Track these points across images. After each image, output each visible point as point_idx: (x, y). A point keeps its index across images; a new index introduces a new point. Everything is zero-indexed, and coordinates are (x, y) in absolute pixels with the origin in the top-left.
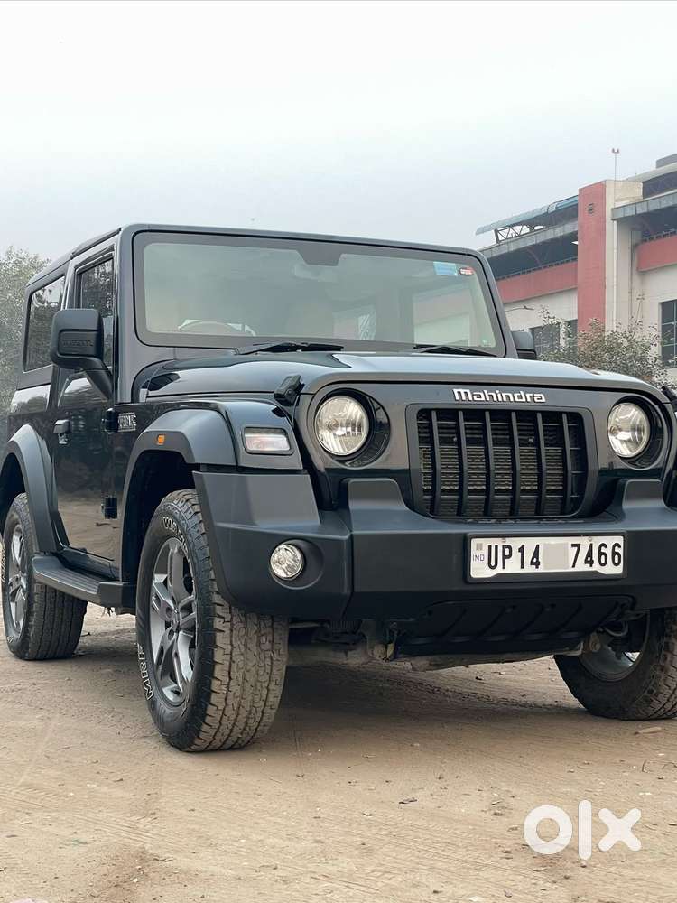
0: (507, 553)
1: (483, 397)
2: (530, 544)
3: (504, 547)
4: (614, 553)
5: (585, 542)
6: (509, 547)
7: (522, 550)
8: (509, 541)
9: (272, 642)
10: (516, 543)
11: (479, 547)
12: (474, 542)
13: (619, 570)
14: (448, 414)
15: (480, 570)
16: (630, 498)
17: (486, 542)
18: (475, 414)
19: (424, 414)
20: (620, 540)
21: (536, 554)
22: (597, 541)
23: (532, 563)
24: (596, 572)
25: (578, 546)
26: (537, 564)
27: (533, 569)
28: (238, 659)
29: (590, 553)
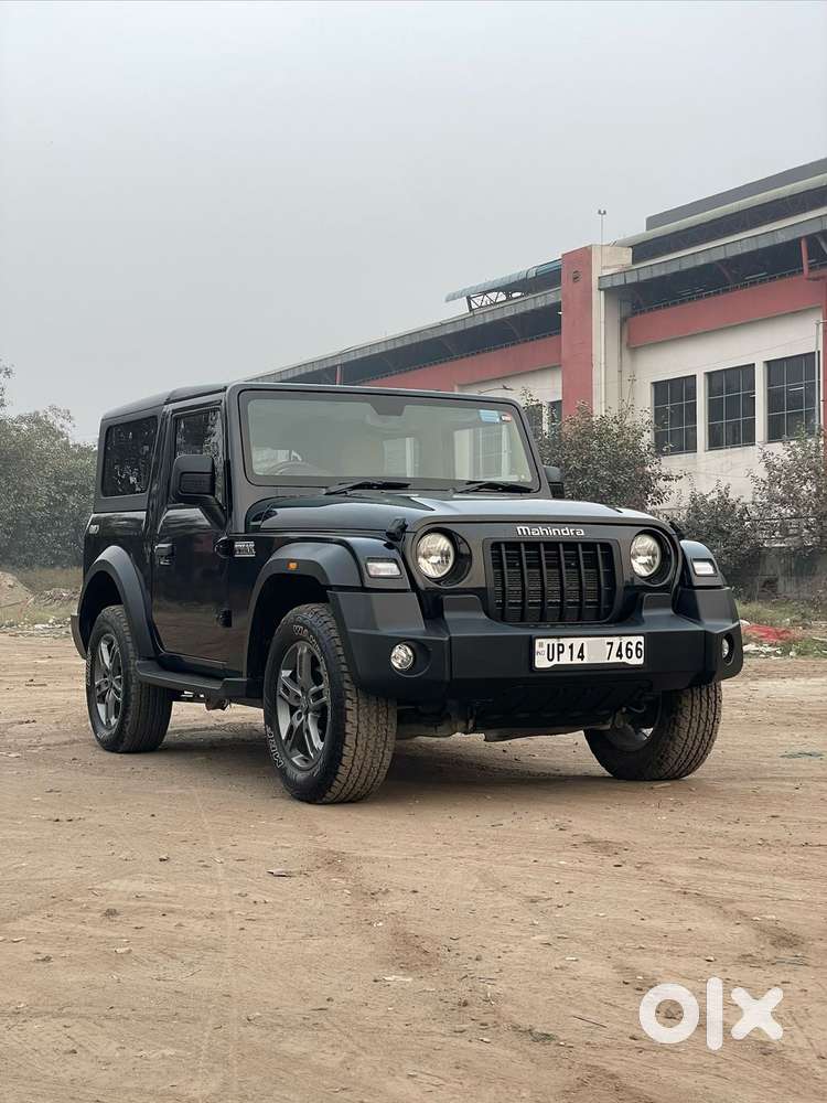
0: (561, 649)
1: (538, 532)
2: (577, 642)
3: (559, 645)
4: (637, 649)
5: (616, 641)
6: (563, 645)
7: (571, 647)
8: (562, 641)
9: (387, 718)
10: (567, 642)
11: (541, 645)
12: (538, 641)
13: (641, 661)
14: (513, 545)
15: (541, 662)
16: (648, 608)
17: (546, 642)
18: (533, 545)
19: (496, 546)
20: (641, 639)
21: (581, 650)
22: (625, 640)
23: (579, 657)
24: (624, 663)
25: (612, 644)
26: (582, 658)
27: (579, 661)
28: (363, 731)
29: (620, 649)
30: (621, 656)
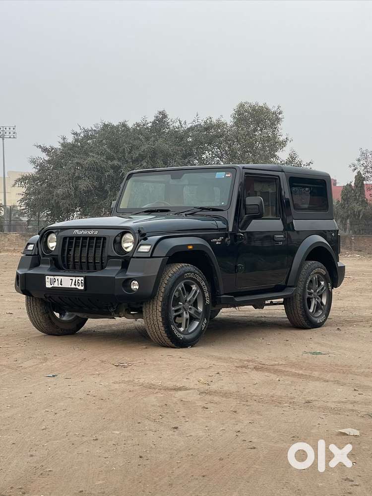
0: (55, 280)
1: (81, 233)
2: (60, 278)
4: (82, 283)
5: (74, 278)
7: (58, 280)
10: (56, 278)
11: (48, 278)
12: (47, 277)
13: (83, 288)
14: (72, 238)
15: (48, 285)
16: (109, 265)
17: (49, 277)
18: (79, 238)
19: (65, 238)
20: (83, 278)
21: (61, 281)
22: (77, 278)
23: (60, 284)
24: (76, 288)
25: (72, 280)
26: (62, 284)
27: (60, 286)
29: (75, 282)
30: (76, 285)
